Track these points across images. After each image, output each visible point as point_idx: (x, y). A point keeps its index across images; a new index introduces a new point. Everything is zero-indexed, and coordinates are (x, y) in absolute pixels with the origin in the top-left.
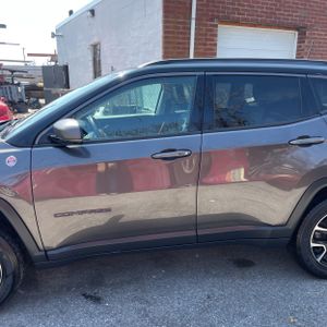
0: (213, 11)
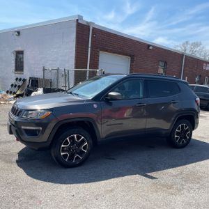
0: (98, 45)
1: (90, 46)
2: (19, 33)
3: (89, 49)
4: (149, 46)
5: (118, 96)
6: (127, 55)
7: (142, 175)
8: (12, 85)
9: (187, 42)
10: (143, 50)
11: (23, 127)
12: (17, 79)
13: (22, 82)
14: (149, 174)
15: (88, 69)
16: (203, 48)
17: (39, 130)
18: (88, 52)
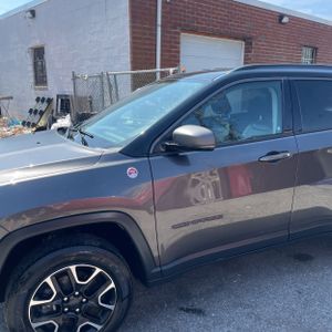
0: (176, 19)
1: (159, 22)
2: (33, 12)
3: (159, 29)
4: (281, 16)
6: (236, 38)
8: (31, 111)
10: (269, 25)
12: (38, 99)
13: (45, 104)
18: (156, 35)
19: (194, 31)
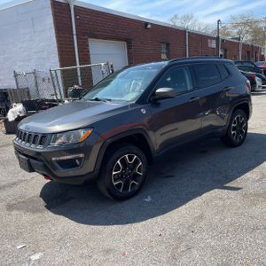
1: (75, 33)
3: (75, 37)
4: (146, 24)
5: (171, 91)
6: (121, 40)
7: (219, 188)
9: (176, 16)
11: (54, 159)
14: (227, 185)
15: (78, 66)
16: (196, 21)
17: (80, 159)
18: (73, 42)
19: (96, 37)
